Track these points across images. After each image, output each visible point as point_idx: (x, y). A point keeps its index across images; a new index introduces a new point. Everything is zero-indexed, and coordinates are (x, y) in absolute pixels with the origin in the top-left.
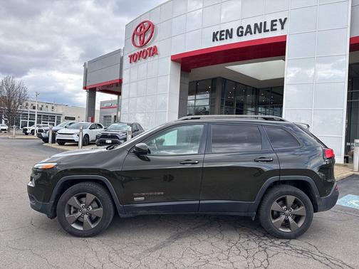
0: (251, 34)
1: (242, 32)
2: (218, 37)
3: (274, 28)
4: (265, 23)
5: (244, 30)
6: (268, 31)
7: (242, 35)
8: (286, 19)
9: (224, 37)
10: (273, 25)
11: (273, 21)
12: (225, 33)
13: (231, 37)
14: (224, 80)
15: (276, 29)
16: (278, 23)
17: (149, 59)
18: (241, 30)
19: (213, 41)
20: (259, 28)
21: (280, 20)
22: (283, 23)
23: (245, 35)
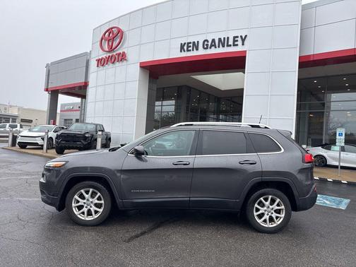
0: (216, 47)
1: (207, 45)
2: (185, 48)
3: (236, 43)
4: (228, 38)
5: (209, 44)
6: (230, 45)
7: (207, 48)
8: (246, 36)
9: (191, 48)
10: (234, 41)
11: (235, 37)
12: (191, 45)
13: (197, 49)
14: (189, 89)
15: (237, 45)
16: (239, 39)
17: (117, 64)
18: (206, 43)
19: (181, 51)
20: (223, 42)
21: (241, 37)
22: (243, 40)
23: (210, 48)
